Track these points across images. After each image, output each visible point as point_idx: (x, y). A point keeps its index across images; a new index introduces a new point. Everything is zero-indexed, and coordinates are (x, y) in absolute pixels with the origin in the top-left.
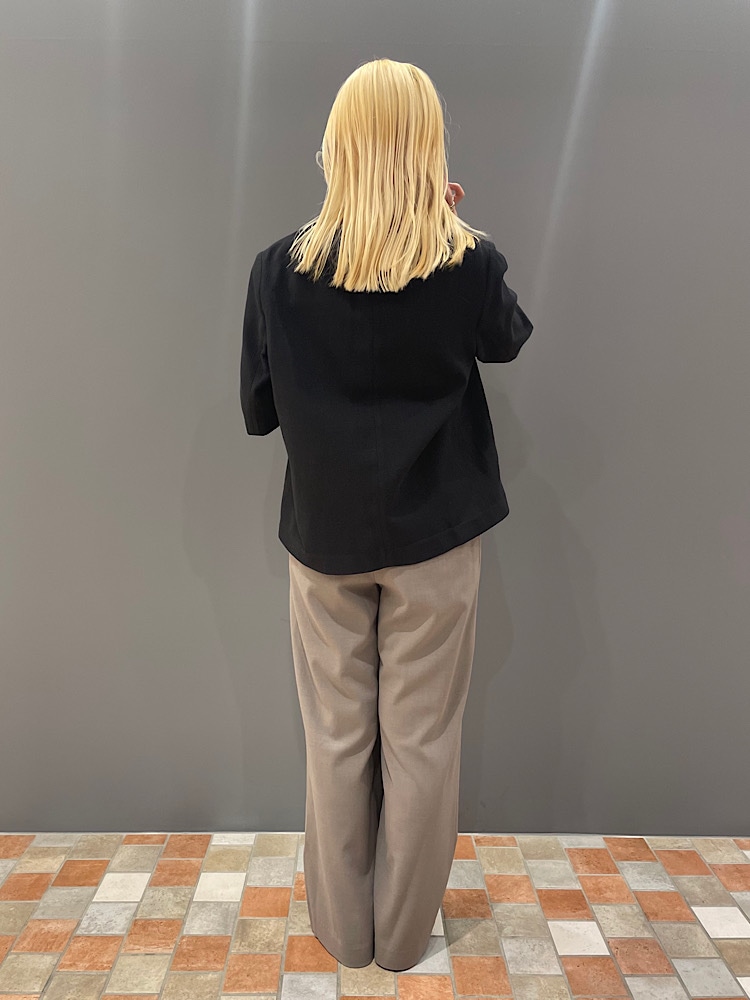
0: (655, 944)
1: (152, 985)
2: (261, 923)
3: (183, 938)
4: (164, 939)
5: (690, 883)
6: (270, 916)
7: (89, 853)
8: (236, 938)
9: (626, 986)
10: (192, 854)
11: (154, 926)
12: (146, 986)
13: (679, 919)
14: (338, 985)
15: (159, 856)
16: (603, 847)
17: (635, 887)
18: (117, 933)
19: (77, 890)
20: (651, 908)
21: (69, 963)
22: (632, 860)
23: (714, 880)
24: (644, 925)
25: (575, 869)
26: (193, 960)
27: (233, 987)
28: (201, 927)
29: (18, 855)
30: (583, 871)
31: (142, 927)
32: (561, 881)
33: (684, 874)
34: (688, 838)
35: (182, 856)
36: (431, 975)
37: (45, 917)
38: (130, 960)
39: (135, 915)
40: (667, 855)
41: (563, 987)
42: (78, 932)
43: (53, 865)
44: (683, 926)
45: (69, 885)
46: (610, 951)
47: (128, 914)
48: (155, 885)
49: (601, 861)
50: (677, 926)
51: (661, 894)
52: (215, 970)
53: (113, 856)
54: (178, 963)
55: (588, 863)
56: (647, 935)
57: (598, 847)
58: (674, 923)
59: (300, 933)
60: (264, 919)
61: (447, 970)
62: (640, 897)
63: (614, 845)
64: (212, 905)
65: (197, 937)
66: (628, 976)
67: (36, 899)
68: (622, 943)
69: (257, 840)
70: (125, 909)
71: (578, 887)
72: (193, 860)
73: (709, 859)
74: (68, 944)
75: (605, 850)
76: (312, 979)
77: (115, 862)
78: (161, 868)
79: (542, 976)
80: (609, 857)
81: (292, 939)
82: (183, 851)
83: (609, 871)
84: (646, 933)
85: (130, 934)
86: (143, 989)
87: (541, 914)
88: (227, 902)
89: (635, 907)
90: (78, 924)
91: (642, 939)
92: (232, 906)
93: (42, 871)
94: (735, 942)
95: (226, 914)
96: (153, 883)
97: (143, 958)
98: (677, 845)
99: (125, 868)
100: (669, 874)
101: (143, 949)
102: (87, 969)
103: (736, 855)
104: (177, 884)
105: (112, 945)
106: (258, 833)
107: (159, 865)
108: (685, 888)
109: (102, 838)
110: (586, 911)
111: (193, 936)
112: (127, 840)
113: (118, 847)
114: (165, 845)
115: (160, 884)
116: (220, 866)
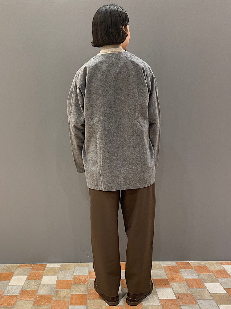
0: (191, 295)
2: (62, 291)
3: (37, 295)
4: (31, 296)
5: (204, 276)
6: (65, 288)
7: (7, 270)
8: (54, 295)
10: (40, 270)
11: (28, 292)
13: (199, 287)
15: (30, 271)
17: (185, 277)
18: (16, 294)
19: (3, 281)
20: (190, 283)
21: (1, 304)
22: (185, 269)
23: (212, 274)
24: (188, 289)
25: (166, 272)
26: (40, 302)
28: (43, 292)
30: (168, 273)
31: (24, 293)
32: (161, 276)
33: (202, 273)
34: (204, 262)
35: (37, 271)
38: (20, 303)
39: (22, 289)
40: (197, 267)
42: (4, 294)
44: (201, 289)
45: (1, 280)
46: (176, 297)
47: (20, 288)
49: (175, 270)
50: (199, 289)
51: (194, 279)
52: (47, 305)
53: (15, 271)
54: (35, 303)
55: (170, 270)
56: (188, 292)
57: (173, 265)
58: (198, 288)
59: (75, 294)
60: (63, 289)
61: (122, 304)
62: (187, 281)
63: (179, 264)
64: (47, 285)
65: (42, 295)
66: (181, 305)
68: (180, 295)
69: (61, 265)
71: (166, 278)
72: (41, 272)
73: (210, 268)
74: (1, 298)
75: (175, 266)
76: (78, 307)
77: (16, 273)
79: (153, 305)
80: (177, 268)
81: (72, 295)
82: (37, 269)
83: (177, 273)
85: (20, 295)
88: (51, 285)
89: (185, 284)
90: (4, 292)
91: (187, 294)
92: (53, 286)
94: (218, 294)
95: (51, 288)
96: (28, 279)
97: (24, 302)
98: (200, 264)
99: (19, 275)
100: (197, 273)
101: (24, 299)
102: (7, 305)
103: (220, 267)
104: (35, 279)
105: (15, 298)
106: (61, 263)
107: (29, 274)
108: (202, 277)
109: (11, 266)
110: (169, 285)
111: (40, 295)
112: (20, 266)
113: (16, 268)
114: (31, 268)
115: (30, 280)
116: (49, 274)
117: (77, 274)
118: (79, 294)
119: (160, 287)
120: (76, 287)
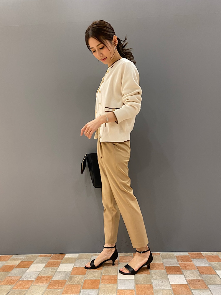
0: (202, 281)
1: (40, 293)
3: (52, 281)
4: (46, 281)
5: (215, 264)
6: (80, 274)
7: (27, 260)
8: (68, 280)
9: (192, 292)
10: (59, 259)
11: (44, 277)
14: (98, 292)
15: (49, 260)
16: (188, 255)
17: (197, 265)
18: (32, 279)
19: (22, 269)
20: (201, 271)
21: (15, 287)
22: (197, 258)
24: (199, 276)
25: (178, 261)
26: (54, 286)
27: (65, 293)
28: (58, 278)
29: (7, 260)
30: (180, 262)
31: (40, 278)
32: (173, 264)
33: (213, 262)
34: (215, 252)
36: (128, 290)
37: (12, 276)
38: (34, 286)
40: (208, 257)
41: (171, 293)
42: (21, 280)
43: (17, 263)
44: (212, 276)
45: (20, 268)
46: (187, 282)
47: (37, 275)
48: (46, 267)
49: (187, 259)
51: (206, 267)
52: (60, 289)
53: (35, 260)
54: (49, 287)
55: (182, 259)
56: (200, 278)
57: (186, 255)
58: (209, 275)
59: (89, 279)
60: (78, 275)
61: (133, 288)
62: (198, 268)
63: (191, 254)
64: (62, 272)
65: (56, 280)
66: (192, 289)
67: (10, 271)
68: (191, 280)
69: (79, 255)
70: (36, 273)
71: (179, 266)
72: (59, 261)
74: (17, 283)
76: (90, 291)
77: (34, 262)
78: (48, 263)
79: (164, 290)
80: (190, 258)
81: (86, 280)
82: (56, 259)
83: (189, 261)
85: (36, 280)
86: (37, 294)
87: (166, 273)
88: (67, 271)
89: (196, 271)
90: (21, 277)
91: (198, 279)
92: (69, 272)
93: (13, 264)
95: (66, 274)
97: (39, 286)
98: (212, 254)
99: (38, 263)
100: (208, 262)
101: (39, 283)
102: (21, 289)
104: (53, 267)
105: (30, 283)
108: (213, 265)
109: (32, 256)
110: (180, 272)
112: (40, 256)
113: (37, 258)
114: (51, 257)
115: (48, 267)
116: (67, 262)
118: (92, 279)
119: (172, 274)
120: (90, 273)
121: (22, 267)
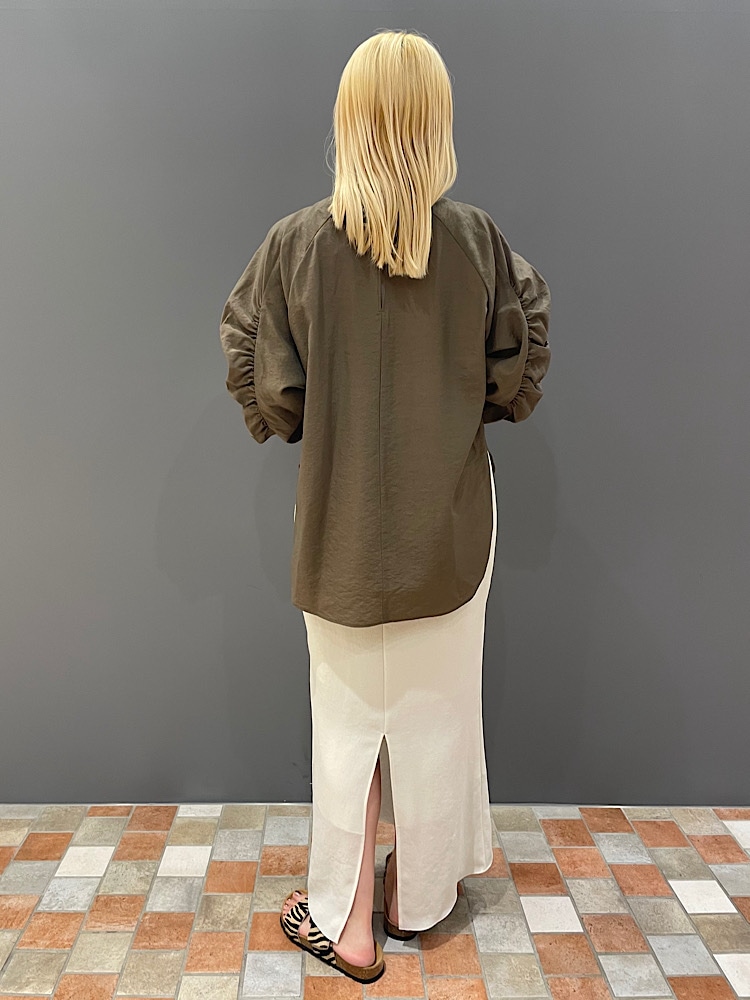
0: (631, 920)
1: (112, 965)
2: (226, 899)
3: (145, 915)
4: (127, 915)
5: (668, 855)
6: (236, 891)
7: (52, 826)
8: (200, 914)
9: (599, 965)
10: (157, 826)
11: (116, 902)
12: (107, 966)
13: (655, 894)
14: (303, 964)
15: (124, 829)
16: (579, 818)
17: (610, 860)
18: (79, 909)
19: (39, 864)
20: (624, 879)
21: (29, 940)
22: (608, 831)
23: (692, 851)
24: (619, 900)
25: (550, 842)
26: (155, 938)
27: (195, 967)
28: (164, 903)
30: (558, 844)
31: (105, 905)
32: (534, 854)
33: (660, 845)
34: (666, 808)
35: (147, 828)
36: (399, 954)
37: (7, 893)
38: (91, 938)
39: (97, 891)
40: (645, 826)
41: (534, 967)
42: (40, 909)
43: (16, 838)
44: (658, 900)
45: (31, 859)
46: (584, 928)
47: (91, 889)
48: (119, 859)
49: (577, 833)
50: (653, 901)
51: (639, 868)
52: (178, 949)
53: (77, 829)
54: (139, 942)
55: (563, 835)
56: (622, 910)
57: (573, 818)
58: (651, 897)
59: (266, 910)
60: (229, 895)
61: (415, 949)
62: (616, 871)
63: (590, 816)
64: (176, 880)
65: (160, 915)
66: (601, 954)
68: (596, 919)
69: (223, 811)
70: (88, 884)
71: (551, 860)
72: (158, 833)
73: (686, 830)
74: (29, 922)
75: (578, 820)
76: (276, 959)
77: (79, 835)
78: (125, 842)
79: (512, 954)
80: (585, 828)
81: (256, 914)
82: (148, 823)
83: (584, 844)
84: (621, 908)
85: (92, 911)
86: (103, 968)
87: (514, 889)
88: (191, 878)
89: (610, 882)
90: (40, 901)
91: (617, 915)
92: (196, 881)
93: (5, 844)
94: (712, 917)
95: (190, 890)
96: (116, 857)
97: (104, 936)
98: (655, 816)
99: (90, 841)
100: (646, 846)
101: (104, 926)
102: (47, 947)
103: (715, 826)
104: (141, 858)
105: (73, 922)
106: (225, 804)
107: (123, 838)
108: (662, 860)
109: (66, 810)
110: (559, 886)
111: (157, 913)
112: (92, 812)
113: (82, 820)
114: (130, 817)
115: (124, 858)
116: (186, 839)
117: (274, 843)
119: (533, 893)
120: (269, 887)
121: (37, 859)
